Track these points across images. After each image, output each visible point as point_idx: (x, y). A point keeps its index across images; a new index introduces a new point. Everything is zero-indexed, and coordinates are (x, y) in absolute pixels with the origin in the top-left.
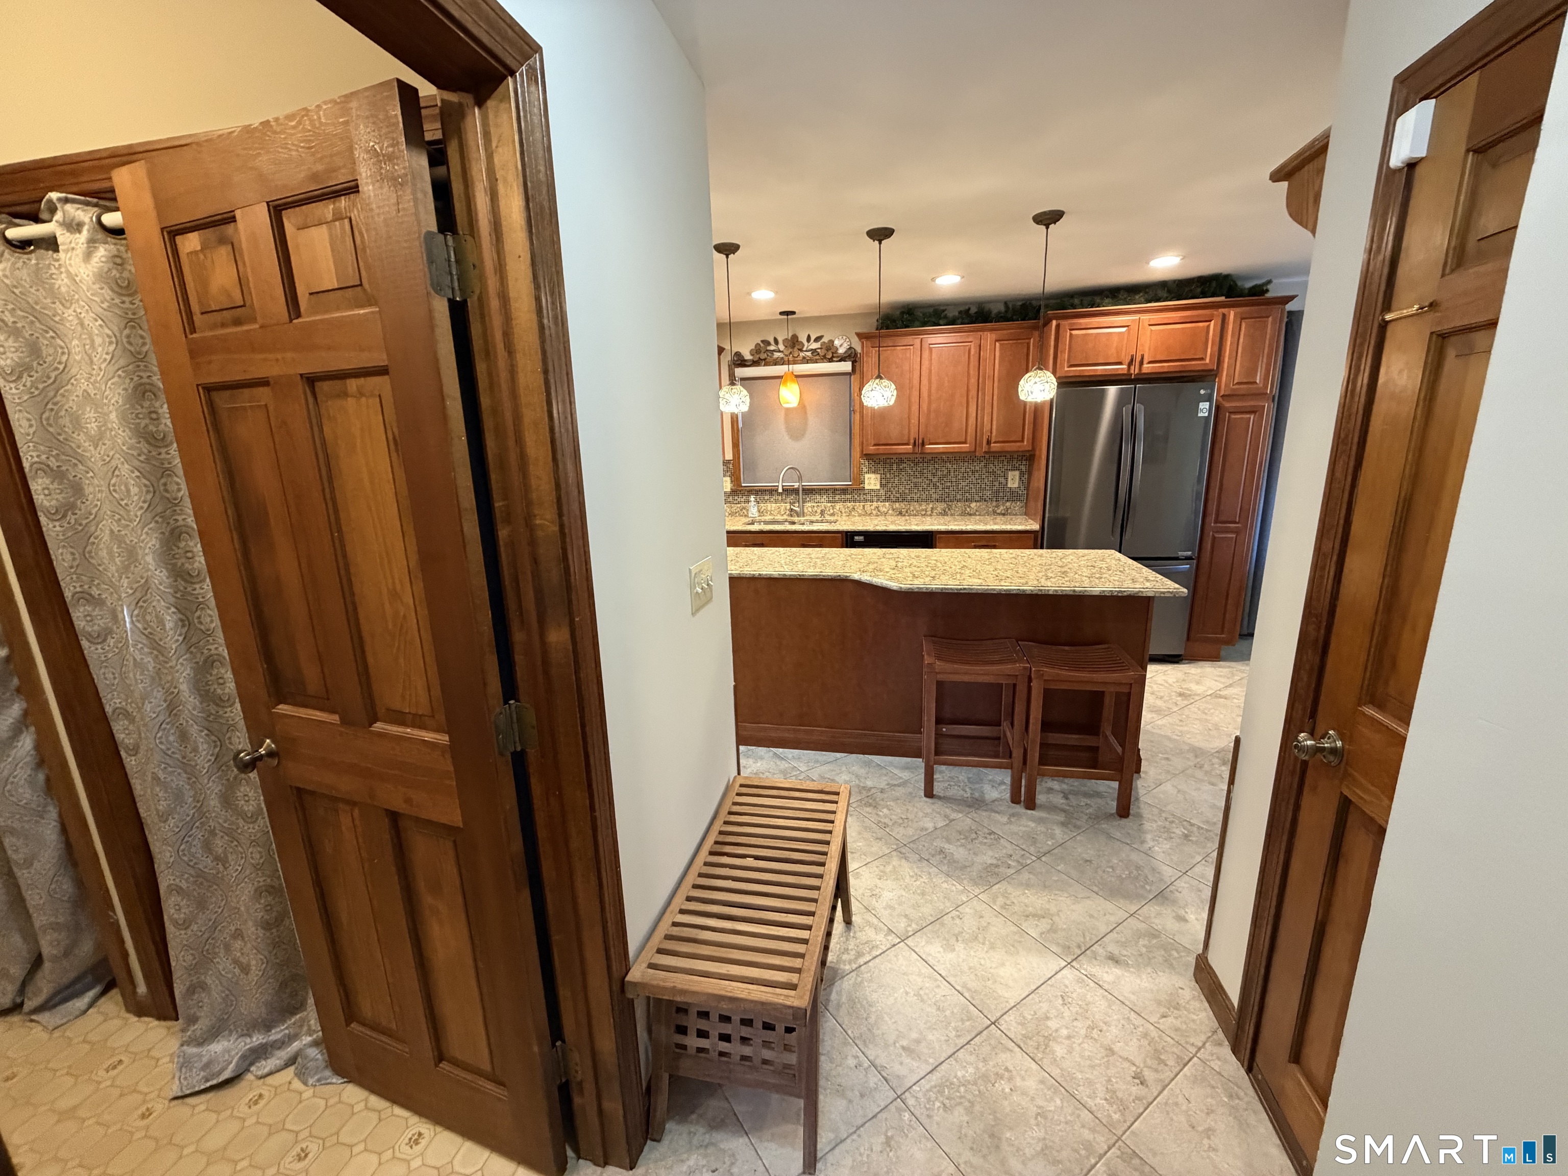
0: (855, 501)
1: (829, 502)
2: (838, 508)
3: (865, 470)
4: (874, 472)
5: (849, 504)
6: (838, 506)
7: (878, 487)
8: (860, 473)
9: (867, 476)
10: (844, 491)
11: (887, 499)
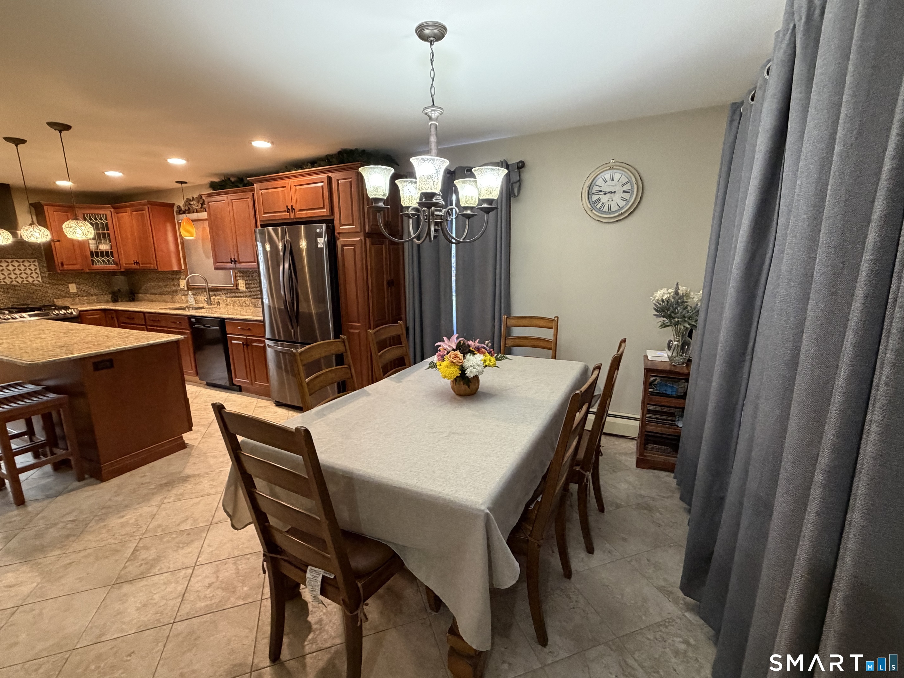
0: (236, 297)
1: (226, 297)
2: (228, 300)
3: (238, 278)
4: (243, 279)
5: (233, 299)
6: (228, 299)
7: (244, 289)
8: (236, 280)
9: (240, 281)
10: (230, 290)
11: (250, 297)
